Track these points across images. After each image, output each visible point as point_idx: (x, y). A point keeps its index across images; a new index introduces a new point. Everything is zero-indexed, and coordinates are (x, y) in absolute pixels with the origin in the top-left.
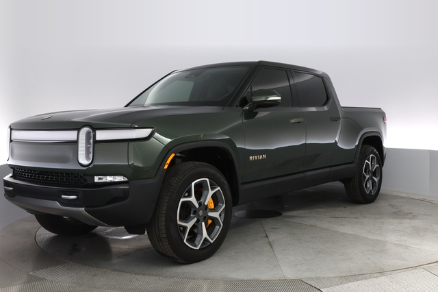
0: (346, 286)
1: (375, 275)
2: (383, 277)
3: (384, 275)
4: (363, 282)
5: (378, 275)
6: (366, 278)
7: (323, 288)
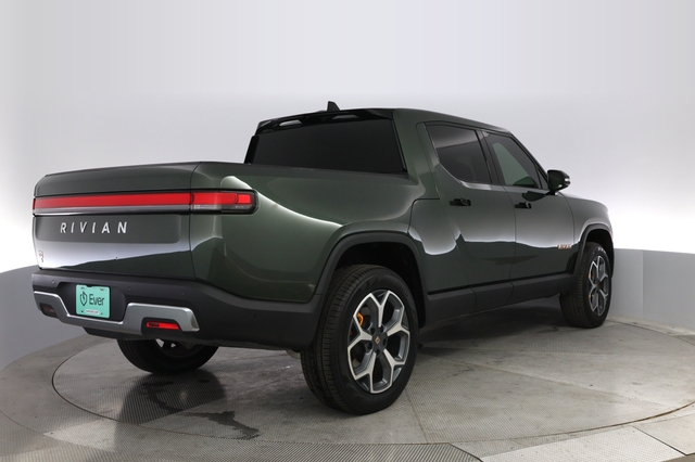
0: (518, 453)
1: (562, 437)
2: (573, 440)
3: (575, 437)
4: (544, 447)
5: (566, 436)
6: (548, 441)
7: (484, 455)
